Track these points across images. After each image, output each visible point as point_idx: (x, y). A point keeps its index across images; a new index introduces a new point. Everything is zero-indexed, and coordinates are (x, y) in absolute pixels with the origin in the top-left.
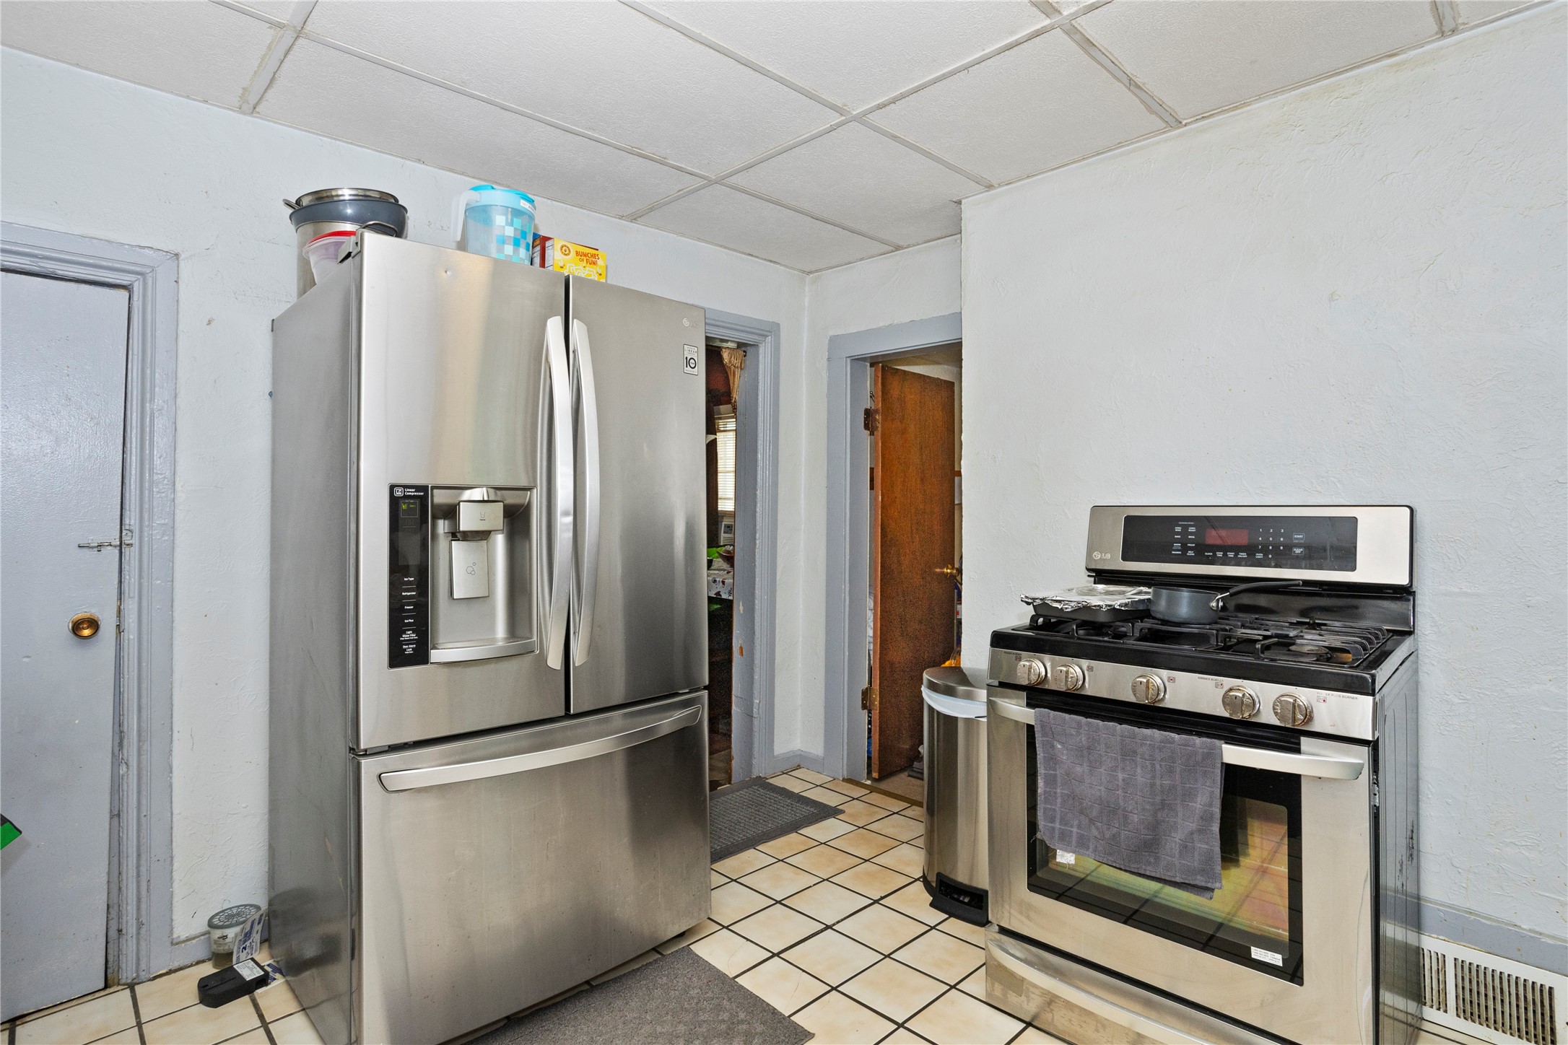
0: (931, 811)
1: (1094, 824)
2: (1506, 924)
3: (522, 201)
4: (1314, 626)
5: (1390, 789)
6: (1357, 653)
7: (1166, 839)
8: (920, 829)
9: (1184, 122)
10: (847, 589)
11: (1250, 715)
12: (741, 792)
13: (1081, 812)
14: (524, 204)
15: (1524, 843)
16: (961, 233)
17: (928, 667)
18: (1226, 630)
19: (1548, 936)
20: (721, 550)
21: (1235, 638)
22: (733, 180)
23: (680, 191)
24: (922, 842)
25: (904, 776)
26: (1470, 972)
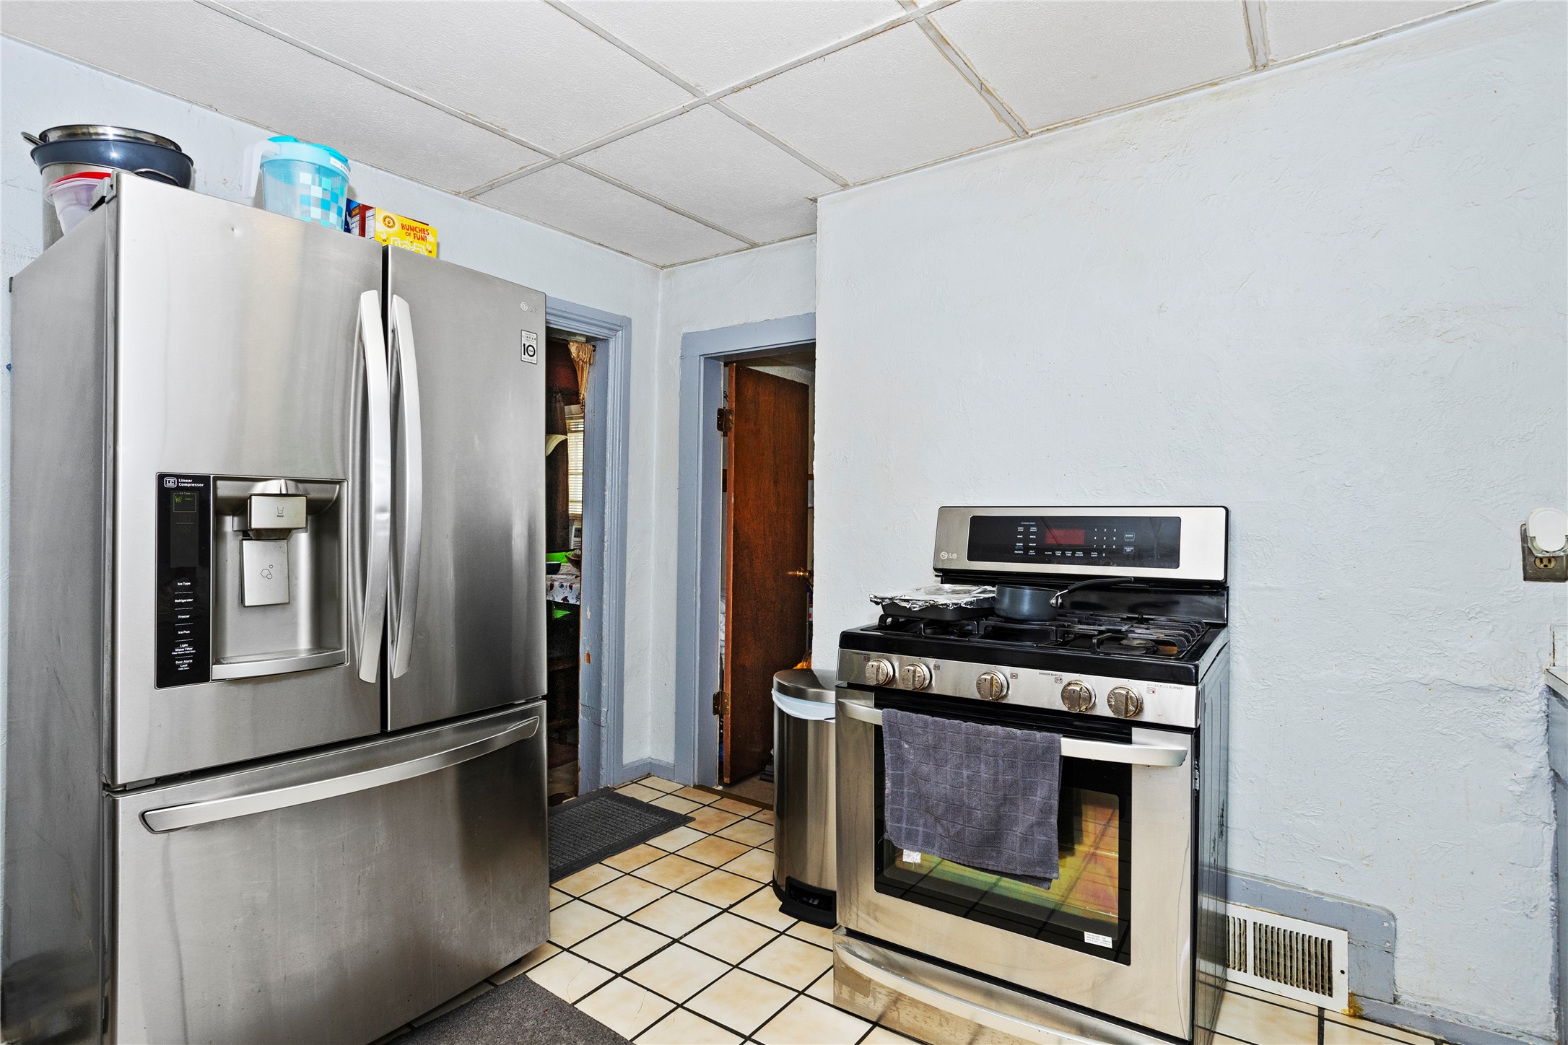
0: (781, 815)
1: (939, 822)
2: (1297, 888)
3: (332, 159)
4: (1141, 621)
5: (1208, 772)
6: (1180, 645)
7: (1008, 834)
8: (769, 833)
9: (1030, 133)
10: (699, 593)
11: (1086, 709)
12: (588, 804)
13: (927, 811)
14: (335, 163)
15: (1312, 814)
16: (816, 233)
17: (780, 670)
18: (1064, 626)
19: (1328, 895)
20: (570, 554)
21: (1072, 634)
22: (579, 160)
23: (522, 168)
24: (773, 846)
25: (756, 780)
26: (1266, 934)
